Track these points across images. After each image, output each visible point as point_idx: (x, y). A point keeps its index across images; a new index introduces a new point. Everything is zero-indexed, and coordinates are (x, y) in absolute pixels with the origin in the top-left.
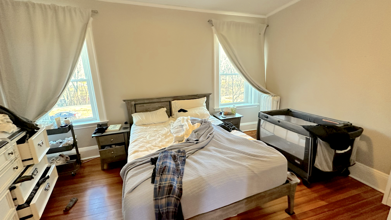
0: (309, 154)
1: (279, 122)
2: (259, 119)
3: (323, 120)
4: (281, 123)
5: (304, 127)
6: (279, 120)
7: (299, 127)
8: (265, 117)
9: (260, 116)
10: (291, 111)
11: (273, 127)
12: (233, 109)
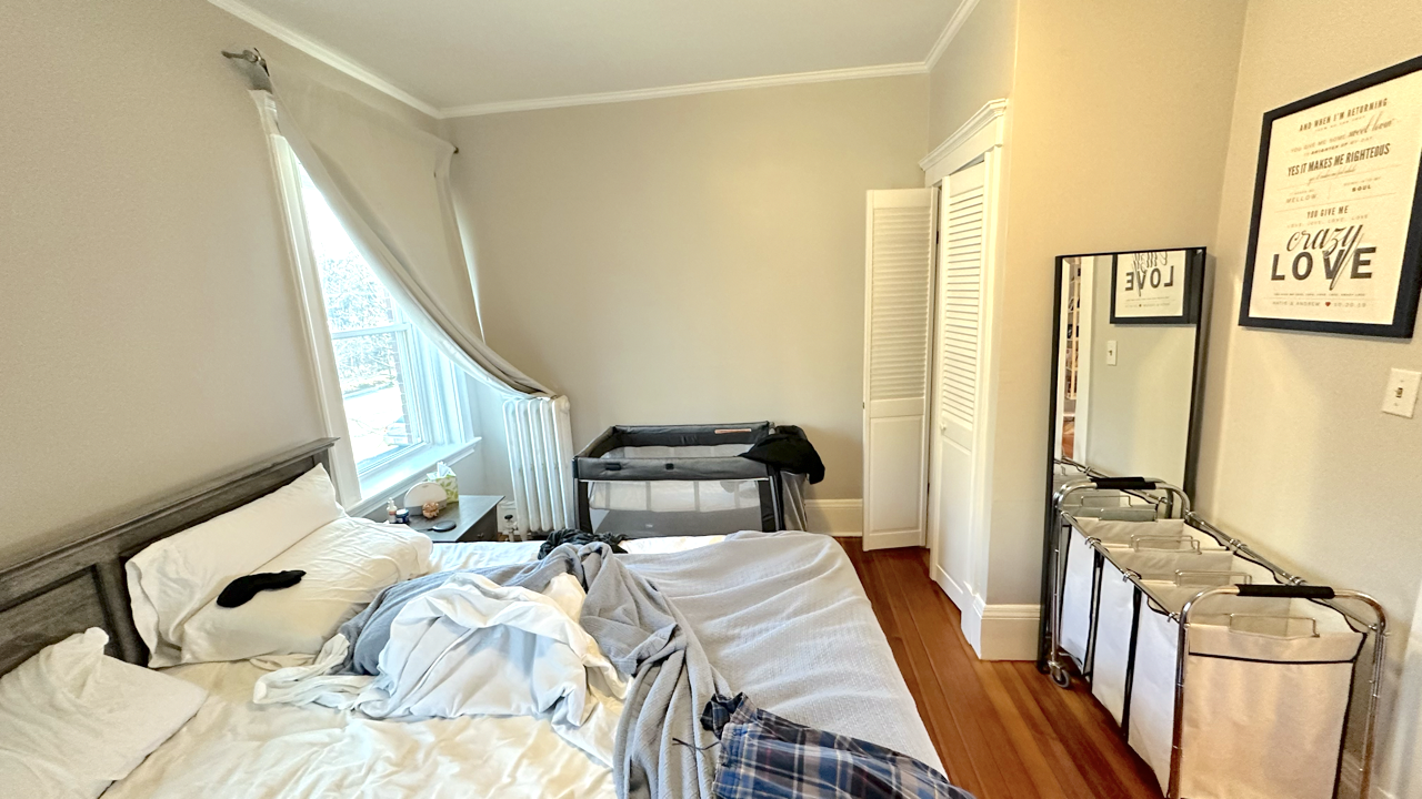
0: (774, 518)
1: (670, 466)
2: (579, 483)
3: (717, 432)
4: (679, 468)
5: (743, 455)
6: (669, 462)
7: (736, 462)
8: (608, 469)
9: (583, 469)
10: (624, 432)
11: (645, 490)
12: (449, 484)
